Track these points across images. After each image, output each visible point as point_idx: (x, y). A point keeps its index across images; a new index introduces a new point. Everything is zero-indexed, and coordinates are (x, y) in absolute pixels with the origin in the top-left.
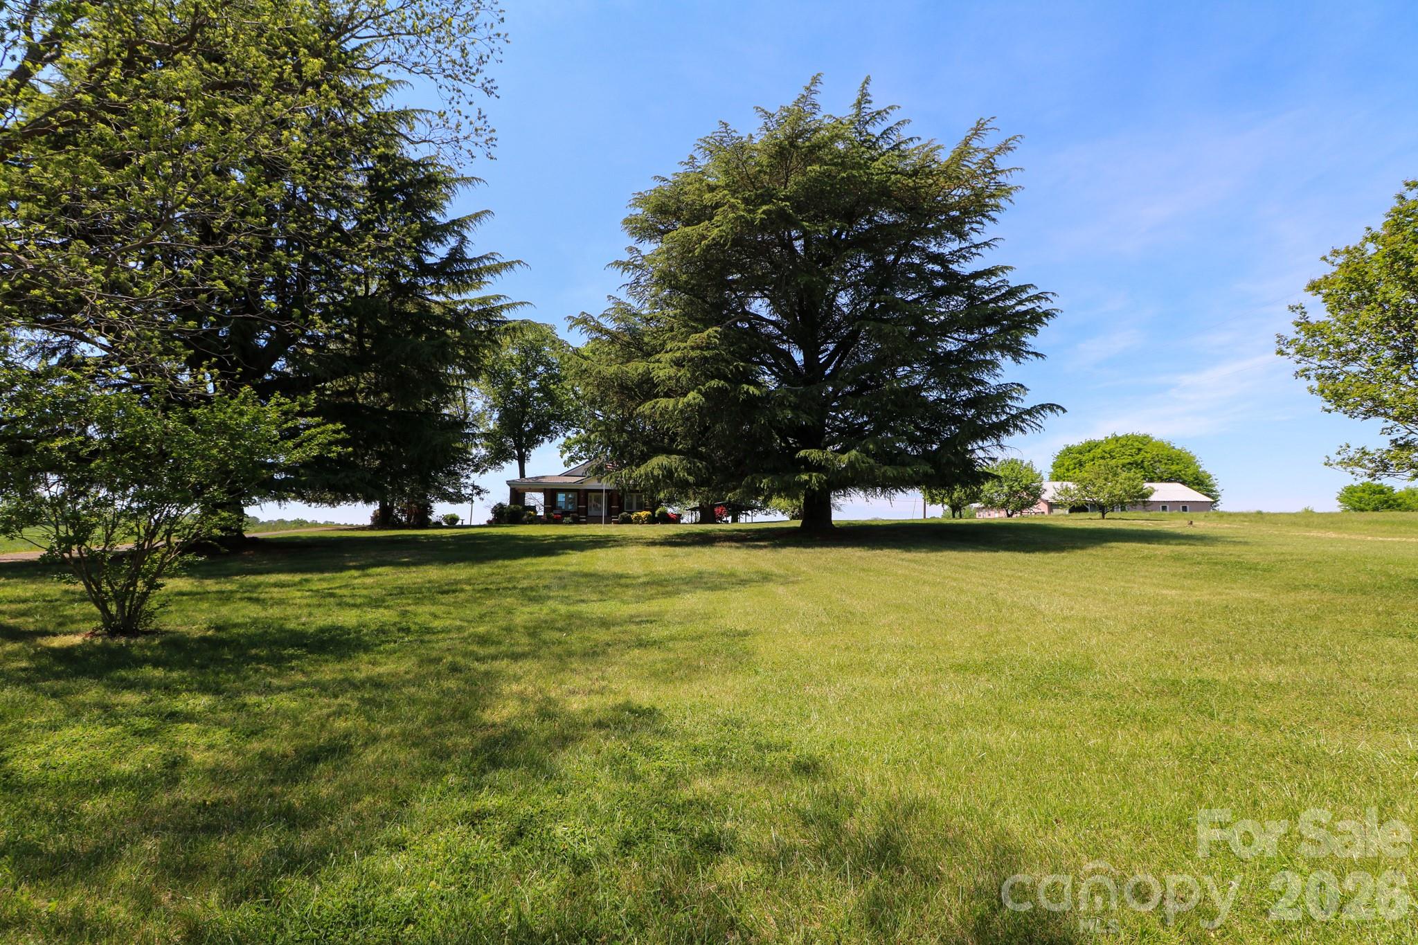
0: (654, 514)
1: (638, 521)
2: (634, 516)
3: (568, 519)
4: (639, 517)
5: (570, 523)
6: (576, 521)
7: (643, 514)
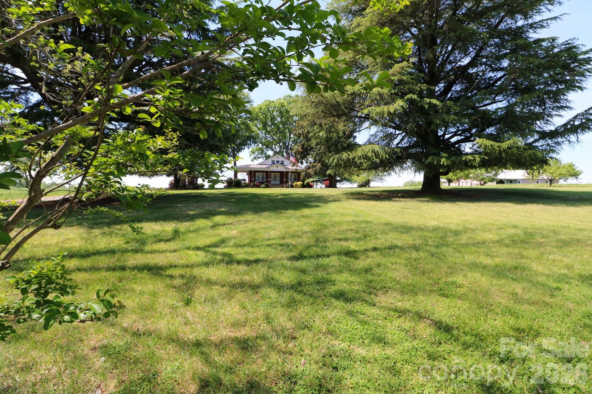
0: (304, 183)
1: (297, 186)
2: (294, 184)
3: (263, 185)
4: (297, 185)
5: (264, 187)
6: (267, 186)
7: (299, 183)
